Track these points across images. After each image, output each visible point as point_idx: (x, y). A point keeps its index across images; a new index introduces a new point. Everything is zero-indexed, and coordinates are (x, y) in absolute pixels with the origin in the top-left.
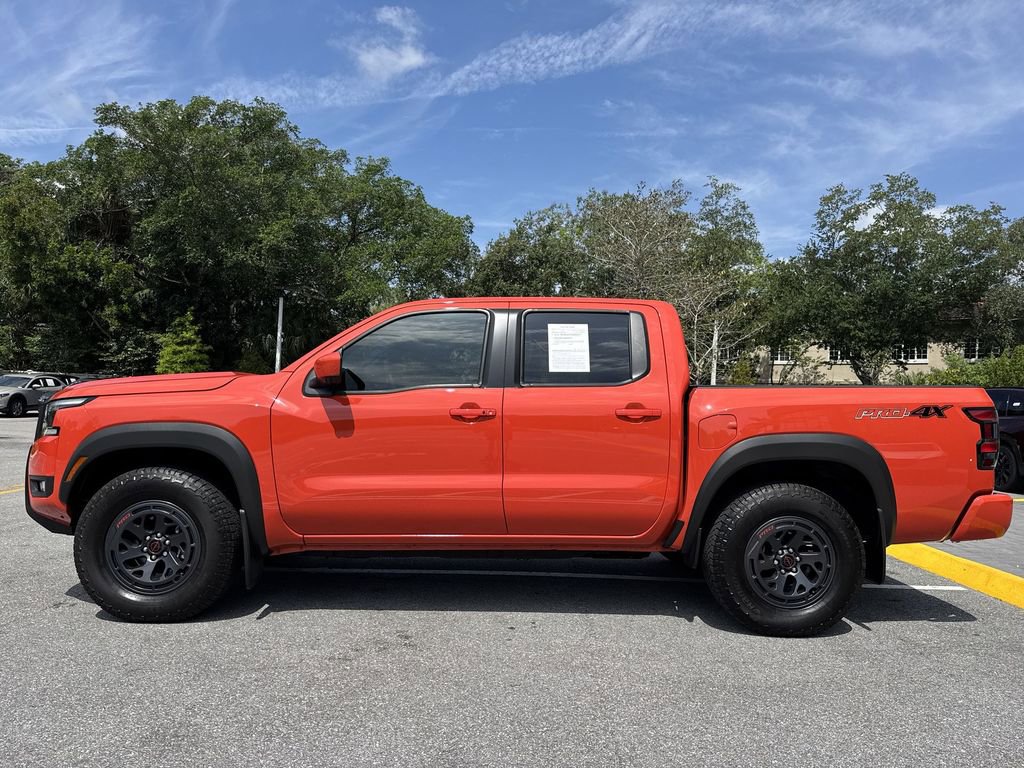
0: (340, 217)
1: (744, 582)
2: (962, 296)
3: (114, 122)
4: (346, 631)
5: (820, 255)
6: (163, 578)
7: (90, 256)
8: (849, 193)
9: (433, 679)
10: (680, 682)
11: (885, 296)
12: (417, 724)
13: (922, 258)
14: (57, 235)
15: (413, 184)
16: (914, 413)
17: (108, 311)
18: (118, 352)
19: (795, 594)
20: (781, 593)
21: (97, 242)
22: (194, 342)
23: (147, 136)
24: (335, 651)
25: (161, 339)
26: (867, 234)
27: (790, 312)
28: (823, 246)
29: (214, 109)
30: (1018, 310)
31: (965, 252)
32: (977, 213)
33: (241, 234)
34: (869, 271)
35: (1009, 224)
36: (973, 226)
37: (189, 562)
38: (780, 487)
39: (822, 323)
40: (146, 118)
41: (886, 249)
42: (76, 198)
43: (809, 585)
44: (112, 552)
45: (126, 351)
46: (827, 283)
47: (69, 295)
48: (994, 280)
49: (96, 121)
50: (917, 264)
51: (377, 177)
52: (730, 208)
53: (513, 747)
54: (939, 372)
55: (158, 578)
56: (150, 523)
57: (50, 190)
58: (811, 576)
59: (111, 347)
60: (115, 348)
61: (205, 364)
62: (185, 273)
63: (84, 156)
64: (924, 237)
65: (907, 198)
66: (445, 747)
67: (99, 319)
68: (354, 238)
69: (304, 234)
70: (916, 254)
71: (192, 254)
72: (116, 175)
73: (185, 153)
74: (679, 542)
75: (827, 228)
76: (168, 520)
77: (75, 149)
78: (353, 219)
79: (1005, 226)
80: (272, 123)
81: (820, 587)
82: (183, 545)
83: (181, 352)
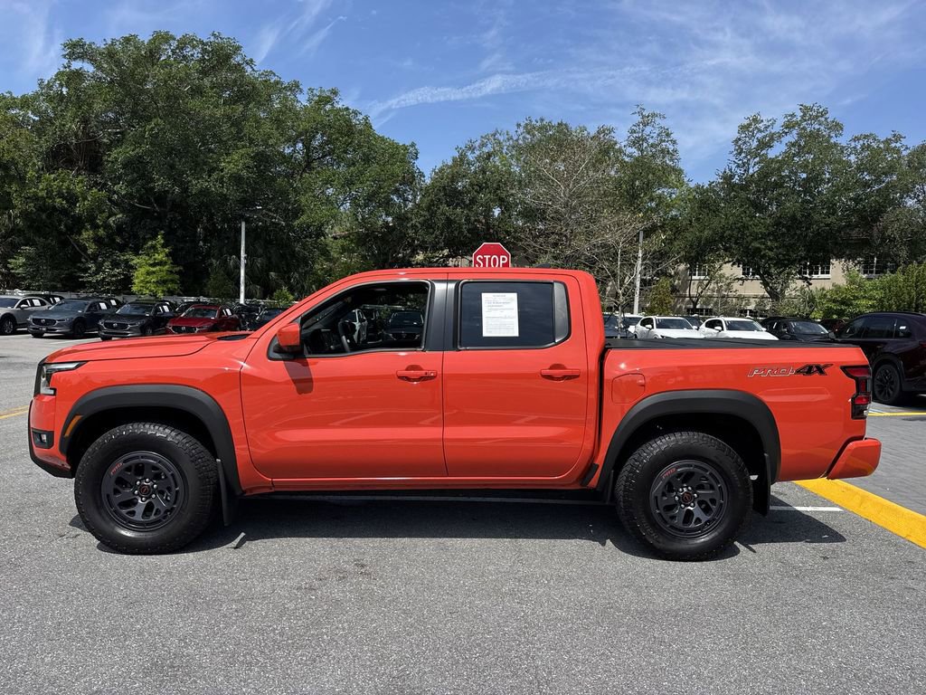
0: (295, 145)
1: (649, 516)
2: (863, 218)
3: (81, 57)
4: (311, 560)
5: (736, 180)
6: (153, 517)
7: (66, 184)
8: (765, 122)
9: (385, 607)
10: (592, 608)
11: (793, 218)
12: (372, 652)
13: (828, 183)
14: (34, 164)
15: (360, 113)
16: (798, 372)
17: (85, 235)
18: (96, 273)
19: (692, 525)
20: (681, 525)
21: (72, 170)
22: (165, 263)
23: (112, 70)
24: (302, 580)
25: (136, 261)
26: (778, 161)
27: (707, 233)
28: (739, 171)
29: (174, 44)
30: (912, 230)
31: (867, 178)
32: (879, 141)
33: (205, 163)
34: (781, 194)
35: (908, 151)
36: (876, 153)
37: (175, 503)
38: (682, 436)
39: (736, 244)
40: (111, 54)
41: (796, 174)
42: (50, 130)
43: (704, 518)
44: (108, 496)
45: (104, 272)
46: (741, 206)
47: (48, 221)
48: (892, 202)
49: (64, 56)
50: (824, 188)
51: (328, 107)
52: (655, 135)
53: (451, 673)
54: (840, 288)
55: (149, 516)
56: (140, 470)
57: (26, 121)
58: (707, 510)
59: (90, 268)
60: (94, 269)
61: (176, 283)
62: (155, 199)
63: (55, 89)
64: (831, 163)
65: (817, 127)
66: (395, 673)
67: (77, 242)
68: (308, 164)
69: (262, 160)
70: (823, 180)
71: (160, 183)
72: (85, 107)
73: (149, 86)
74: (594, 482)
75: (743, 155)
76: (154, 468)
77: (46, 83)
78: (307, 146)
79: (904, 153)
80: (228, 57)
81: (714, 520)
82: (169, 489)
83: (154, 272)
